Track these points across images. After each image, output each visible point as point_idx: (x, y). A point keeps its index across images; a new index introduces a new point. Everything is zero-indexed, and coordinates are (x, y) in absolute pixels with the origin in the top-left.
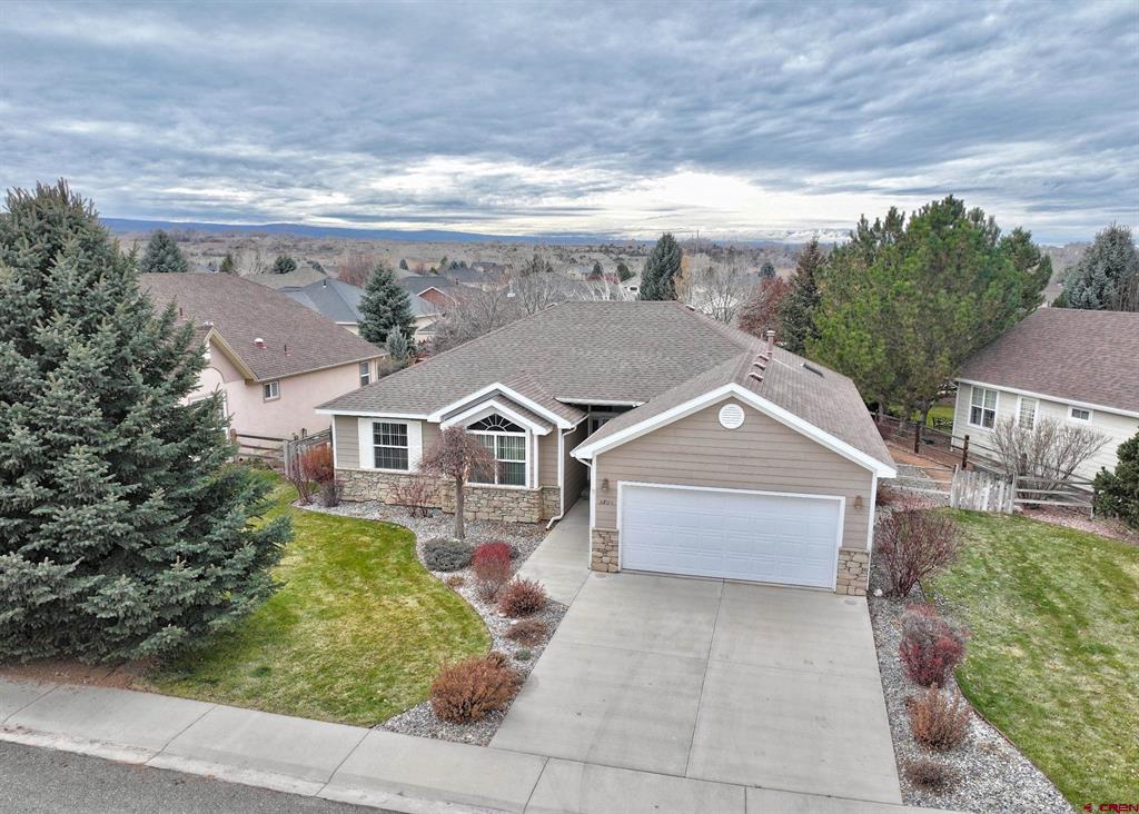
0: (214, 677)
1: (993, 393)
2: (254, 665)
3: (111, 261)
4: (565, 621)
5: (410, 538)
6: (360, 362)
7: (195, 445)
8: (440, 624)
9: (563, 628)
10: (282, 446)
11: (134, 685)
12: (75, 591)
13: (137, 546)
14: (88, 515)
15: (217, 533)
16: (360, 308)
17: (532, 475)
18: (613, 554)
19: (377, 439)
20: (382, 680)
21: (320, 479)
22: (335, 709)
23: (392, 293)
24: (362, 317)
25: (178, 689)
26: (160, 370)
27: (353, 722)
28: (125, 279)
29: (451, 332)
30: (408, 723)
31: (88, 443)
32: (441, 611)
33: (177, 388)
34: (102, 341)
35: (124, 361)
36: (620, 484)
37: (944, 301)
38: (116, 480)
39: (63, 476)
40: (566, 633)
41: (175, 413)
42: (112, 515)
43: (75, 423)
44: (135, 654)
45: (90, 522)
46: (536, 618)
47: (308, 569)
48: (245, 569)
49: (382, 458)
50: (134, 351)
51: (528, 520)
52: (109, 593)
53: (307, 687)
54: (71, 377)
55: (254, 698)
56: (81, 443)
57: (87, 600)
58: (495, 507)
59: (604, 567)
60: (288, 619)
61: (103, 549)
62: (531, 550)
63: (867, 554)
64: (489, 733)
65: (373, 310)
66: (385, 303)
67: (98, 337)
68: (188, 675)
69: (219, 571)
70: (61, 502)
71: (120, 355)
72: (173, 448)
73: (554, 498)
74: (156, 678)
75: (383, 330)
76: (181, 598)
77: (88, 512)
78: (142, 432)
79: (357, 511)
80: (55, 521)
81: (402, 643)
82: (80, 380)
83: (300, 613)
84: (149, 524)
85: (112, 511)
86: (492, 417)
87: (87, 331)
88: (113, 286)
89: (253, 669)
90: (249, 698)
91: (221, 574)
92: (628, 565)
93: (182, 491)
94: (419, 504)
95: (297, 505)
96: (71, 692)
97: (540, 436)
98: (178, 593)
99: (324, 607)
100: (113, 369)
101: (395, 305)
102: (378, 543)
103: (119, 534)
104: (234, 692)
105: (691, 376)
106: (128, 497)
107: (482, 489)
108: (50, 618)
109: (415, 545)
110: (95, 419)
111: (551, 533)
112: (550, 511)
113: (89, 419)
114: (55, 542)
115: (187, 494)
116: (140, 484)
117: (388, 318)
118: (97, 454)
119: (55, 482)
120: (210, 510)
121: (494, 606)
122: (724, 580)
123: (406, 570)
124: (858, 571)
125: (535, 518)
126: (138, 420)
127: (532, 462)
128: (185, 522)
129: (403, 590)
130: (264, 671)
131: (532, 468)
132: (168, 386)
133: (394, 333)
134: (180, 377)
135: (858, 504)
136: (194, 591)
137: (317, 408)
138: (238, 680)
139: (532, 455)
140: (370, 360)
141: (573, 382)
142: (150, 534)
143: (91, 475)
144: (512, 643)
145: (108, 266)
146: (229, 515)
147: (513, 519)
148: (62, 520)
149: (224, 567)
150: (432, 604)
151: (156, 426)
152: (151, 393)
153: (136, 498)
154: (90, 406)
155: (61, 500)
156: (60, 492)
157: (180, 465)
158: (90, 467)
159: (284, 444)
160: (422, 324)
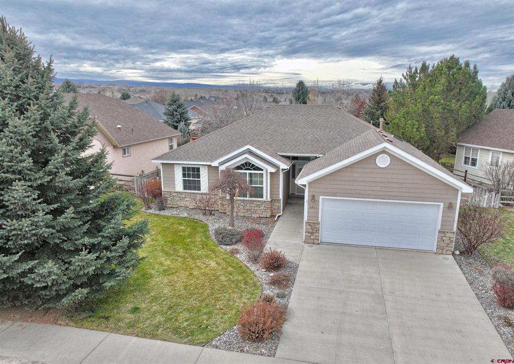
0: (107, 315)
1: (477, 149)
2: (130, 306)
3: (36, 67)
4: (298, 274)
5: (205, 227)
6: (169, 138)
7: (91, 180)
8: (231, 277)
9: (299, 278)
10: (133, 179)
11: (60, 322)
12: (19, 271)
13: (58, 241)
14: (26, 225)
15: (107, 232)
16: (164, 114)
17: (267, 193)
18: (317, 234)
19: (184, 175)
20: (205, 314)
21: (155, 196)
22: (180, 334)
23: (179, 106)
24: (165, 118)
25: (86, 324)
26: (69, 136)
27: (191, 343)
28: (44, 79)
29: (210, 124)
30: (225, 342)
31: (25, 180)
32: (230, 269)
33: (80, 146)
34: (31, 116)
35: (46, 130)
36: (321, 197)
37: (454, 105)
38: (44, 202)
39: (8, 201)
40: (302, 281)
41: (78, 161)
42: (42, 224)
43: (15, 167)
44: (58, 305)
45: (27, 229)
46: (282, 272)
47: (154, 245)
48: (123, 252)
49: (187, 185)
50: (52, 124)
51: (265, 216)
52: (41, 272)
53: (162, 320)
54: (11, 138)
55: (132, 329)
56: (20, 180)
57: (27, 276)
58: (247, 210)
59: (311, 241)
60: (146, 276)
61: (37, 244)
62: (270, 232)
63: (454, 233)
64: (274, 348)
65: (171, 114)
66: (176, 111)
67: (28, 114)
68: (91, 314)
69: (109, 254)
70: (9, 217)
71: (43, 125)
72: (78, 182)
73: (278, 204)
74: (72, 317)
75: (176, 124)
76: (86, 272)
77: (25, 222)
78: (59, 173)
79: (175, 213)
80: (5, 229)
81: (212, 289)
82: (18, 140)
83: (153, 272)
84: (65, 228)
85: (41, 221)
86: (246, 163)
87: (21, 110)
88: (38, 83)
89: (130, 309)
90: (128, 328)
91: (109, 256)
92: (324, 240)
93: (84, 207)
94: (207, 208)
95: (143, 209)
96: (21, 328)
97: (271, 173)
98: (84, 269)
99: (165, 268)
100: (40, 135)
101: (181, 112)
102: (189, 230)
103: (46, 236)
104: (119, 324)
105: (345, 141)
106: (51, 212)
107: (241, 200)
108: (5, 286)
109: (209, 231)
110: (28, 165)
111: (278, 223)
112: (275, 211)
113: (24, 165)
114: (5, 241)
115: (88, 209)
116: (59, 204)
117: (178, 118)
118: (31, 186)
119: (4, 204)
120: (101, 217)
121: (258, 265)
122: (376, 247)
123: (206, 245)
124: (448, 242)
125: (269, 215)
126: (57, 165)
127: (267, 186)
128: (87, 226)
129: (207, 256)
130: (136, 310)
131: (267, 189)
132: (74, 144)
133: (181, 125)
134: (81, 139)
135: (450, 207)
136: (94, 268)
137: (153, 159)
138: (122, 316)
139: (267, 182)
140: (173, 137)
141: (284, 145)
142: (66, 233)
143: (27, 199)
144: (273, 287)
145: (33, 71)
146: (113, 221)
147: (256, 216)
148: (9, 228)
149: (111, 251)
150: (224, 264)
151: (68, 169)
152: (63, 150)
153: (57, 213)
154: (25, 157)
155: (9, 215)
156: (8, 210)
157: (83, 192)
158: (25, 194)
159: (135, 178)
160: (194, 121)
